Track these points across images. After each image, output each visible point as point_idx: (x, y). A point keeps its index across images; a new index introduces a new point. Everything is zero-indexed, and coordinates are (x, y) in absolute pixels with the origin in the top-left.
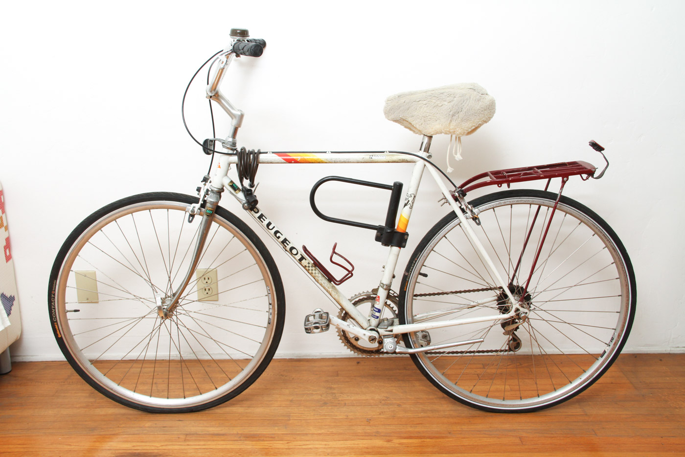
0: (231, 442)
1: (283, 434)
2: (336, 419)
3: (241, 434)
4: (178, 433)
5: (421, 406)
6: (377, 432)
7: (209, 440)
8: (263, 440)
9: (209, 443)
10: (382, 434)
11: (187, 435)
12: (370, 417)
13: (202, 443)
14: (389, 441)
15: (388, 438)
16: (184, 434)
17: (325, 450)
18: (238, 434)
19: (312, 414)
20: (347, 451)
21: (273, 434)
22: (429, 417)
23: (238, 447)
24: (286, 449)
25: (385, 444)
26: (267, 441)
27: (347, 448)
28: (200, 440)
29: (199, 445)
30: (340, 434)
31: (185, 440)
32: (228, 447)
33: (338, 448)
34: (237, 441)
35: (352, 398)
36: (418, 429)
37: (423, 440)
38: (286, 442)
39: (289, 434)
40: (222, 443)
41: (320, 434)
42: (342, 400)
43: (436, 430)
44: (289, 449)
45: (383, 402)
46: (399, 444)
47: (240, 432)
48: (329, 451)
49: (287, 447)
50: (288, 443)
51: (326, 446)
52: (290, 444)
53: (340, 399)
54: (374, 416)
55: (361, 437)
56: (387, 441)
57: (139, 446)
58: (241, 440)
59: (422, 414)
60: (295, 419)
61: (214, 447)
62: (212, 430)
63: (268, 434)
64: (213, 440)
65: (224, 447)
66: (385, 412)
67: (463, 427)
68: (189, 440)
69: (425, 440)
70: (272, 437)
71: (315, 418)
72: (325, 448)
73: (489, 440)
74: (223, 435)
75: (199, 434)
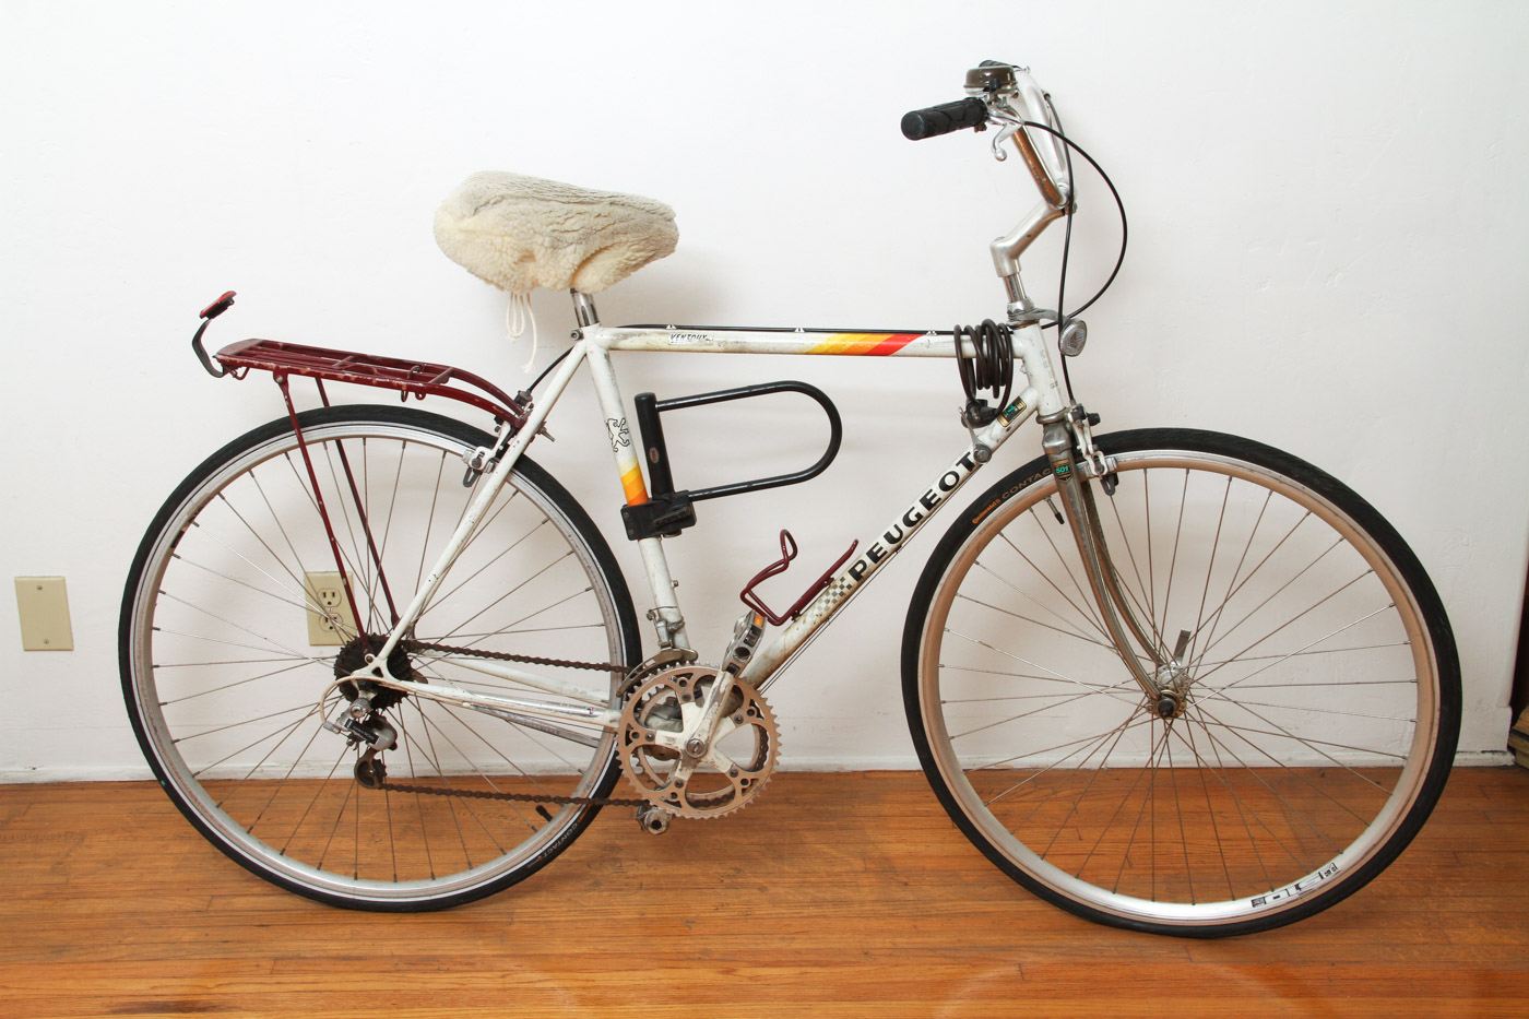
0: (375, 976)
1: (493, 956)
2: (615, 920)
3: (400, 957)
4: (258, 955)
5: (811, 890)
6: (705, 952)
7: (327, 972)
8: (448, 971)
9: (327, 977)
10: (716, 956)
11: (276, 959)
12: (693, 915)
13: (311, 978)
14: (728, 972)
15: (727, 965)
16: (270, 958)
17: (584, 993)
18: (393, 956)
19: (565, 909)
20: (633, 995)
21: (471, 956)
22: (825, 917)
23: (392, 986)
24: (498, 990)
25: (721, 979)
26: (457, 971)
27: (635, 988)
28: (306, 972)
29: (302, 983)
30: (623, 955)
31: (272, 972)
32: (370, 986)
33: (613, 987)
34: (390, 972)
35: (659, 872)
36: (796, 945)
37: (804, 969)
38: (500, 974)
39: (508, 956)
40: (356, 977)
41: (577, 956)
42: (635, 877)
43: (837, 945)
44: (505, 990)
45: (727, 881)
46: (750, 978)
47: (396, 953)
48: (594, 994)
49: (500, 986)
50: (502, 977)
51: (590, 984)
52: (508, 979)
53: (631, 873)
54: (702, 915)
55: (669, 964)
56: (723, 973)
57: (166, 986)
58: (398, 971)
59: (813, 911)
60: (525, 922)
61: (337, 987)
62: (334, 947)
63: (461, 956)
64: (336, 972)
65: (360, 986)
66: (728, 904)
67: (898, 940)
68: (280, 973)
69: (809, 969)
70: (467, 964)
71: (570, 918)
72: (584, 988)
73: (949, 970)
74: (359, 958)
75: (304, 958)
